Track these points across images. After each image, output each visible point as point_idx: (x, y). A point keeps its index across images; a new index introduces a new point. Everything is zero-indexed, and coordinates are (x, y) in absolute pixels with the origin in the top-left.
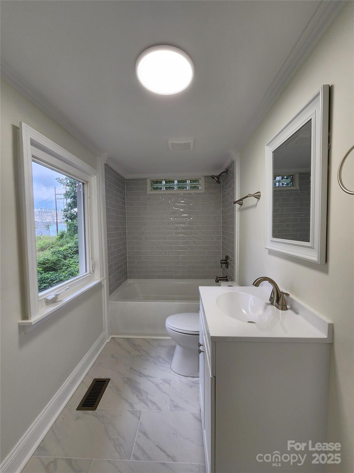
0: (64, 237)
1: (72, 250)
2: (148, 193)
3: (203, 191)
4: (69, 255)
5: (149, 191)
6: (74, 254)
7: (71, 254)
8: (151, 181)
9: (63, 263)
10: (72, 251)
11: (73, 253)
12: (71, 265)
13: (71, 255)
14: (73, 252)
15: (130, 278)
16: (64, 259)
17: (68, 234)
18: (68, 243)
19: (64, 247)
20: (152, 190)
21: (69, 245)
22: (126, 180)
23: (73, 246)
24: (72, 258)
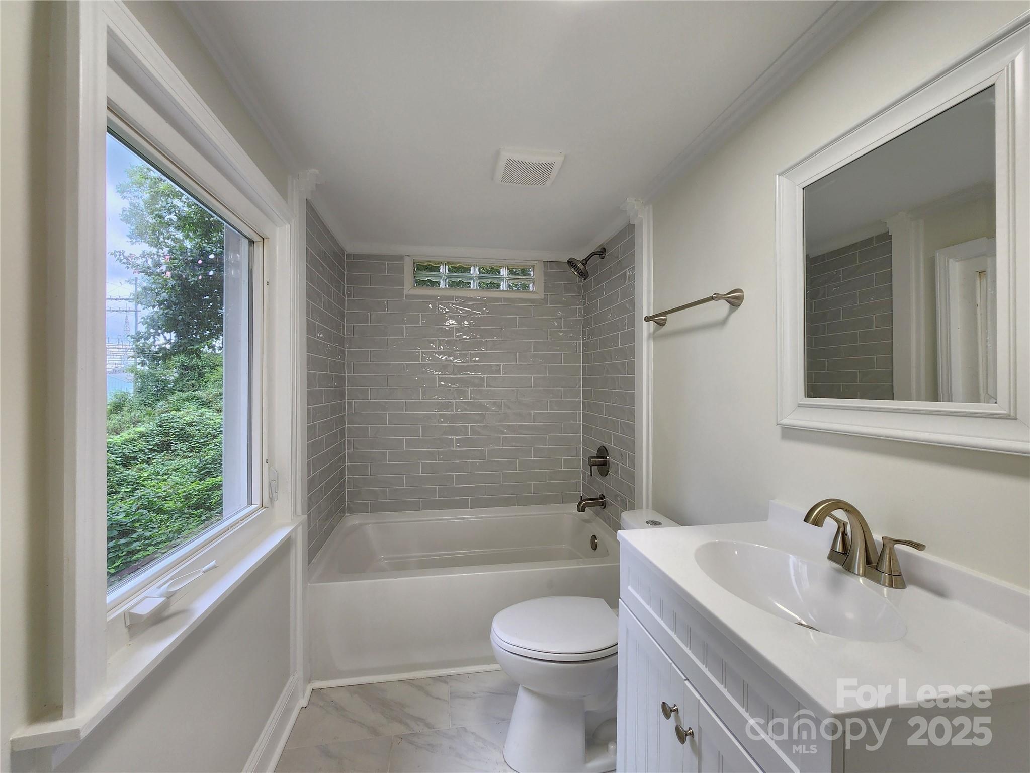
0: (126, 409)
1: (148, 442)
2: (406, 292)
3: (540, 296)
4: (140, 455)
5: (409, 288)
6: (155, 451)
7: (147, 451)
8: (414, 263)
9: (120, 477)
10: (149, 445)
11: (152, 450)
12: (144, 480)
13: (145, 454)
14: (150, 447)
15: (351, 511)
16: (124, 465)
17: (136, 402)
18: (135, 423)
19: (125, 435)
20: (414, 286)
21: (141, 429)
22: (349, 256)
23: (152, 431)
24: (148, 462)
